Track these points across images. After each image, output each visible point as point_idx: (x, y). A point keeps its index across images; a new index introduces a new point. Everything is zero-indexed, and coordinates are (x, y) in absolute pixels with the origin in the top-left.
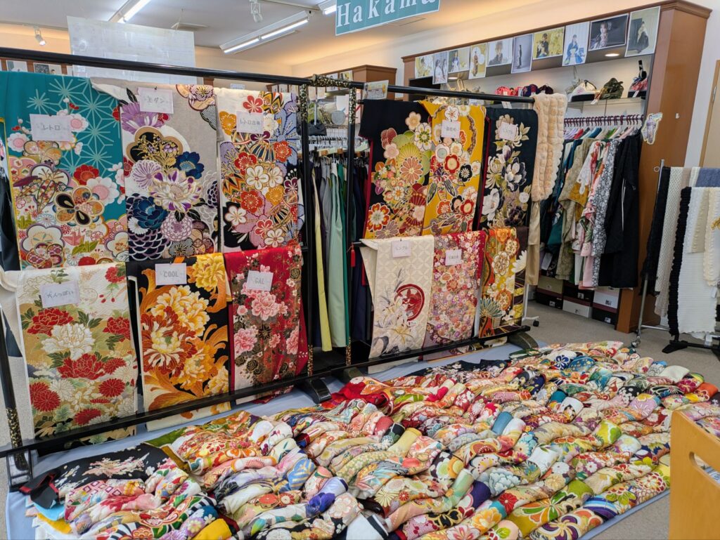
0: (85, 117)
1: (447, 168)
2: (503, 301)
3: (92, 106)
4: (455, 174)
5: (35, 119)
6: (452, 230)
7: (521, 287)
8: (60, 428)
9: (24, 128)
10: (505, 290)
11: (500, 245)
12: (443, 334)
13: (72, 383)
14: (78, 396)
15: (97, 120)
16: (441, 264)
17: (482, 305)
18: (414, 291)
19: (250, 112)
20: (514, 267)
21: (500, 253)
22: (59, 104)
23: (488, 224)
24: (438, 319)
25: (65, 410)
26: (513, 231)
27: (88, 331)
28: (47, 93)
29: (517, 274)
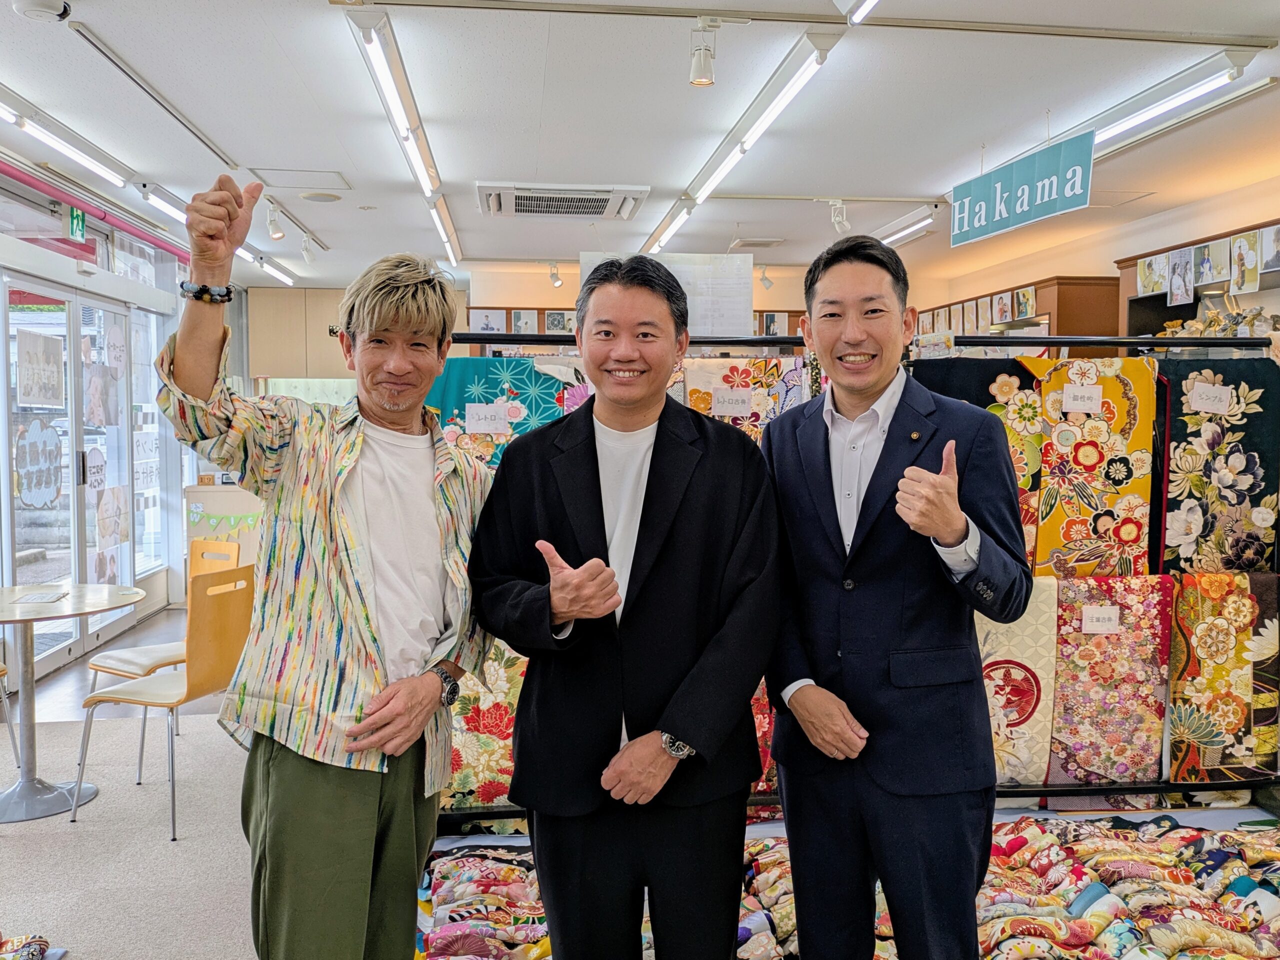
0: (524, 404)
1: (1076, 461)
2: (1225, 715)
3: (533, 391)
4: (1096, 472)
5: (471, 409)
6: (1098, 570)
7: (1270, 691)
8: (460, 802)
9: (458, 419)
10: (1228, 694)
11: (1209, 604)
12: (1087, 762)
13: (478, 740)
14: (483, 759)
15: (538, 406)
16: (1074, 629)
17: (1175, 716)
18: (1018, 675)
19: (732, 387)
20: (1249, 650)
21: (1210, 619)
22: (497, 391)
23: (1182, 564)
24: (1074, 732)
25: (467, 777)
26: (1243, 581)
27: (502, 671)
28: (487, 378)
29: (1256, 664)
